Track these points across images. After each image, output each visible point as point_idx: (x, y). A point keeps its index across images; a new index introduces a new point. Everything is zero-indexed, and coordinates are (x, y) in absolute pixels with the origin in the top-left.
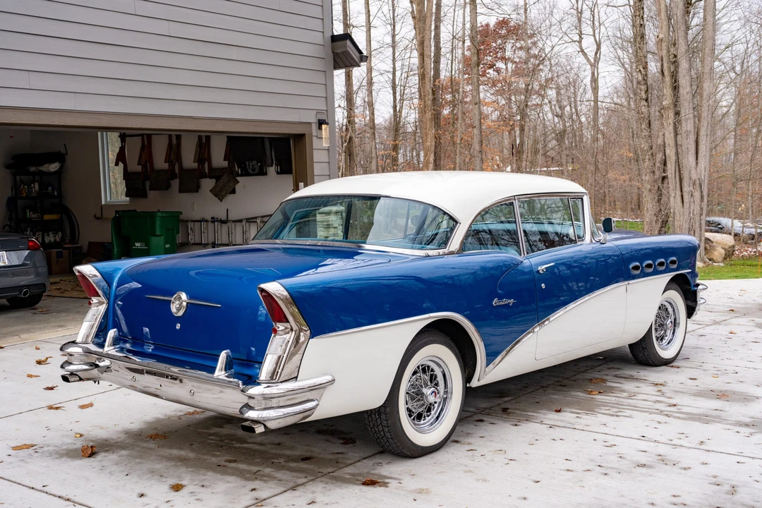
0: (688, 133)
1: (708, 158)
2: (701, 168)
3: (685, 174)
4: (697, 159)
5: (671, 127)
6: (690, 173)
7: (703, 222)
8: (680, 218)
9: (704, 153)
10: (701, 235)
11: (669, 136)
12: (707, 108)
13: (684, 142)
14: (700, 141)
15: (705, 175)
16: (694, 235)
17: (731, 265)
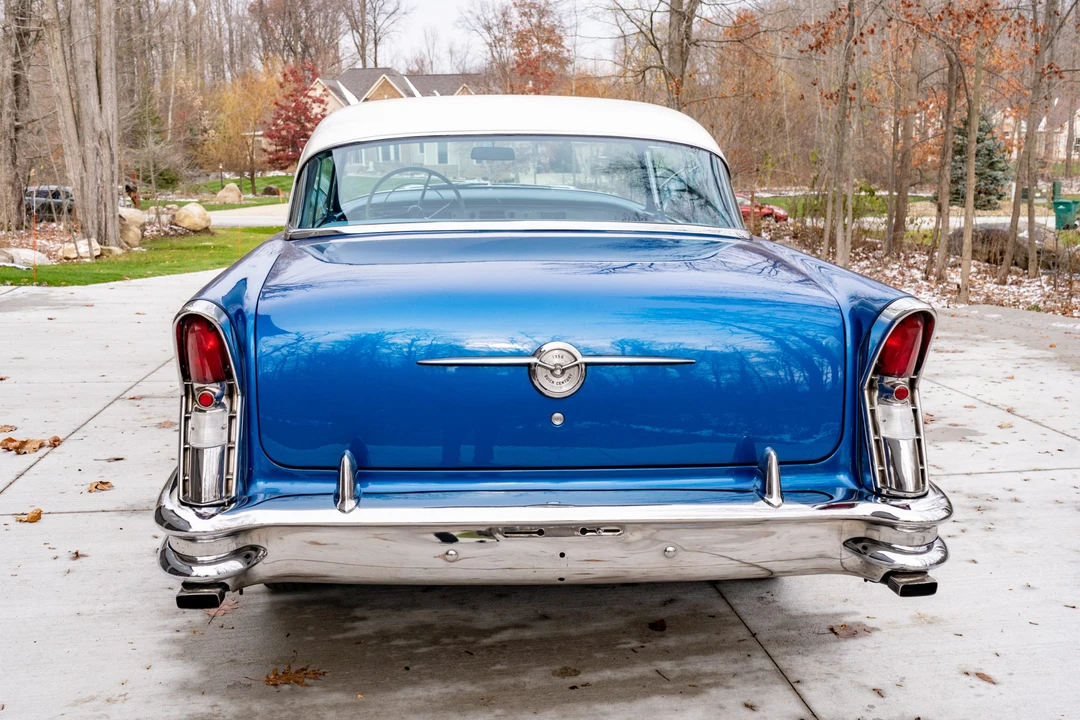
0: (85, 63)
1: (115, 101)
2: (107, 116)
3: (86, 124)
4: (100, 103)
5: (59, 53)
6: (93, 122)
7: (115, 192)
8: (82, 186)
9: (109, 95)
10: (114, 211)
11: (57, 66)
12: (108, 30)
13: (81, 76)
14: (103, 77)
15: (113, 126)
16: (105, 211)
17: (156, 249)
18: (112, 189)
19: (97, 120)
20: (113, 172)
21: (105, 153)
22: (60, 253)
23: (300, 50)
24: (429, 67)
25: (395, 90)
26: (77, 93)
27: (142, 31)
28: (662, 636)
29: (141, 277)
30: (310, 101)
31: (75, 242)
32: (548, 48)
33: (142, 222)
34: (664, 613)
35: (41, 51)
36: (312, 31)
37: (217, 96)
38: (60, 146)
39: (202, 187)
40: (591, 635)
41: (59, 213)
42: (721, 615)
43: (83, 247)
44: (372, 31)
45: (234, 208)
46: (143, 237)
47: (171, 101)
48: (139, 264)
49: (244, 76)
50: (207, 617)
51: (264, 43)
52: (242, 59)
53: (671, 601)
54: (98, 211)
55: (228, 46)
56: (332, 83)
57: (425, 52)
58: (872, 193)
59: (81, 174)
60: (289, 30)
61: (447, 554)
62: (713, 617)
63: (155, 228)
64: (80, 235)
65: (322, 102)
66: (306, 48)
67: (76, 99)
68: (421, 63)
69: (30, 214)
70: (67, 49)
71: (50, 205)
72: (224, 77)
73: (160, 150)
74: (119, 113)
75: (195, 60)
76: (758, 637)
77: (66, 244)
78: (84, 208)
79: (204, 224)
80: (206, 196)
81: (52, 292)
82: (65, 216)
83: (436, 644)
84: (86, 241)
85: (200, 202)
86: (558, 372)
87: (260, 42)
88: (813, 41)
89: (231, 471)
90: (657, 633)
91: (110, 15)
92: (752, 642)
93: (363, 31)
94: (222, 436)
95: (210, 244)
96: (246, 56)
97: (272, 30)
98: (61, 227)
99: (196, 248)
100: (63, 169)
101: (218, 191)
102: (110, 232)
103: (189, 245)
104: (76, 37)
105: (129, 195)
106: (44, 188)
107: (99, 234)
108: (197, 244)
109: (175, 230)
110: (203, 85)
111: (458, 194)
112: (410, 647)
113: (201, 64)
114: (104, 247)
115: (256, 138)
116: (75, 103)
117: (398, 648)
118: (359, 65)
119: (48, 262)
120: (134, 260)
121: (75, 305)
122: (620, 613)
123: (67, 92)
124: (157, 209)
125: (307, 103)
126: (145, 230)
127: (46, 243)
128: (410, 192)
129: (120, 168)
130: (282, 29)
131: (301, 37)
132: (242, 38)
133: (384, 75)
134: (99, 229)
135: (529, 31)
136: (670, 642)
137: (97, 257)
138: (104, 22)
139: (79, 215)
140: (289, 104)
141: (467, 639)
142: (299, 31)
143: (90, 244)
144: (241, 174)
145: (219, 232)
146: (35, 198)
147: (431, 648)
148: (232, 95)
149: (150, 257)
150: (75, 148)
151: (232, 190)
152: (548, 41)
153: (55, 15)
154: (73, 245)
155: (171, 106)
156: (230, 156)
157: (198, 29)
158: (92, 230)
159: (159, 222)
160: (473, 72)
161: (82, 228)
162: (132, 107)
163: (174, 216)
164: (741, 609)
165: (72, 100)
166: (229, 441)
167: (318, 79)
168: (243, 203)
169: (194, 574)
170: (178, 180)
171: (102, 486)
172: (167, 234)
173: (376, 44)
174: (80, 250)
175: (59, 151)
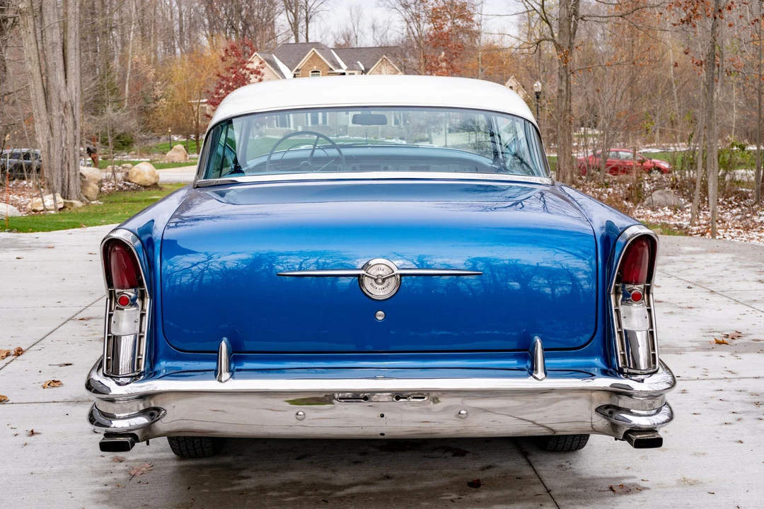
0: (54, 44)
1: (78, 75)
2: (71, 89)
3: (54, 95)
4: (66, 78)
5: (31, 37)
6: (59, 94)
7: (77, 153)
8: (49, 149)
9: (74, 71)
10: (76, 169)
11: (30, 48)
12: (73, 16)
13: (49, 55)
14: (68, 56)
15: (76, 97)
16: (68, 169)
17: (111, 202)
18: (75, 151)
19: (63, 93)
20: (75, 137)
21: (69, 120)
22: (29, 206)
23: (241, 28)
24: (354, 42)
25: (323, 61)
26: (46, 70)
27: (104, 15)
28: (477, 491)
29: (96, 225)
30: (248, 72)
31: (42, 197)
32: (460, 23)
33: (99, 178)
34: (481, 476)
35: (18, 34)
36: (252, 11)
37: (167, 69)
38: (31, 114)
39: (154, 148)
40: (421, 490)
41: (29, 172)
42: (526, 477)
43: (49, 201)
44: (304, 10)
45: (181, 166)
46: (100, 191)
47: (128, 75)
48: (96, 215)
49: (191, 51)
50: (129, 476)
51: (210, 22)
52: (190, 36)
53: (489, 467)
54: (62, 170)
55: (178, 26)
56: (267, 56)
57: (350, 27)
58: (743, 148)
59: (48, 138)
60: (231, 11)
61: (297, 414)
62: (520, 478)
63: (111, 184)
64: (47, 190)
65: (259, 73)
66: (246, 26)
67: (45, 74)
68: (347, 37)
69: (5, 174)
70: (38, 31)
71: (22, 166)
72: (174, 53)
73: (118, 116)
74: (81, 86)
75: (150, 38)
76: (552, 493)
77: (34, 199)
78: (50, 168)
79: (153, 180)
80: (156, 156)
81: (20, 237)
82: (34, 174)
83: (300, 495)
84: (51, 196)
85: (151, 162)
86: (380, 281)
87: (206, 21)
88: (684, 16)
89: (141, 353)
90: (473, 489)
91: (75, 4)
92: (547, 497)
93: (296, 10)
94: (135, 328)
95: (158, 197)
96: (193, 34)
97: (217, 12)
98: (31, 184)
99: (146, 201)
100: (33, 135)
101: (167, 151)
102: (72, 188)
103: (139, 198)
104: (47, 23)
105: (90, 156)
106: (17, 151)
107: (63, 190)
108: (146, 198)
109: (128, 186)
110: (156, 59)
111: (340, 152)
112: (281, 497)
113: (154, 42)
114: (67, 201)
115: (201, 105)
116: (44, 78)
117: (272, 497)
118: (293, 41)
119: (18, 214)
120: (92, 211)
121: (39, 247)
122: (448, 475)
123: (38, 69)
124: (113, 168)
125: (245, 74)
126: (102, 186)
127: (18, 198)
128: (304, 151)
129: (81, 133)
130: (225, 10)
131: (242, 17)
132: (190, 19)
133: (313, 49)
134: (63, 185)
135: (443, 8)
136: (482, 495)
137: (60, 209)
138: (70, 10)
139: (46, 174)
140: (229, 76)
141: (325, 492)
142: (240, 12)
143: (55, 199)
144: (187, 136)
145: (166, 187)
146: (8, 160)
147: (297, 498)
148: (181, 68)
149: (105, 209)
150: (44, 117)
151: (179, 151)
152: (461, 17)
153: (29, 5)
154: (40, 200)
155: (128, 79)
156: (178, 121)
157: (152, 12)
158: (57, 185)
159: (115, 180)
160: (391, 44)
161: (48, 184)
162: (94, 79)
163: (127, 174)
164: (543, 473)
165: (42, 76)
166: (140, 331)
167: (255, 53)
168: (189, 161)
169: (112, 426)
170: (133, 142)
171: (55, 383)
172: (121, 189)
173: (307, 22)
174: (46, 204)
175: (30, 119)
